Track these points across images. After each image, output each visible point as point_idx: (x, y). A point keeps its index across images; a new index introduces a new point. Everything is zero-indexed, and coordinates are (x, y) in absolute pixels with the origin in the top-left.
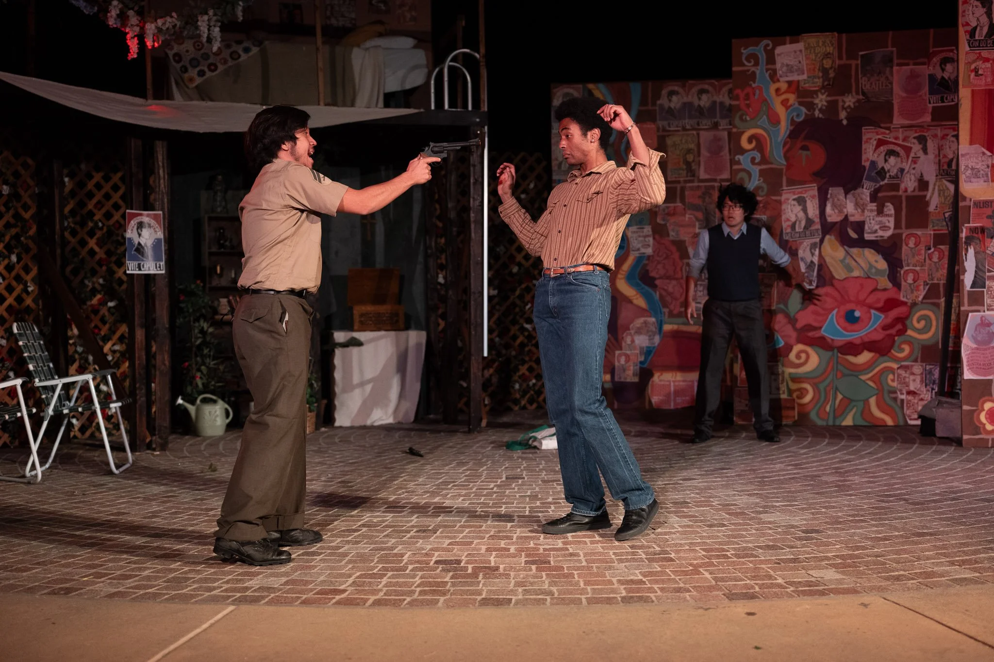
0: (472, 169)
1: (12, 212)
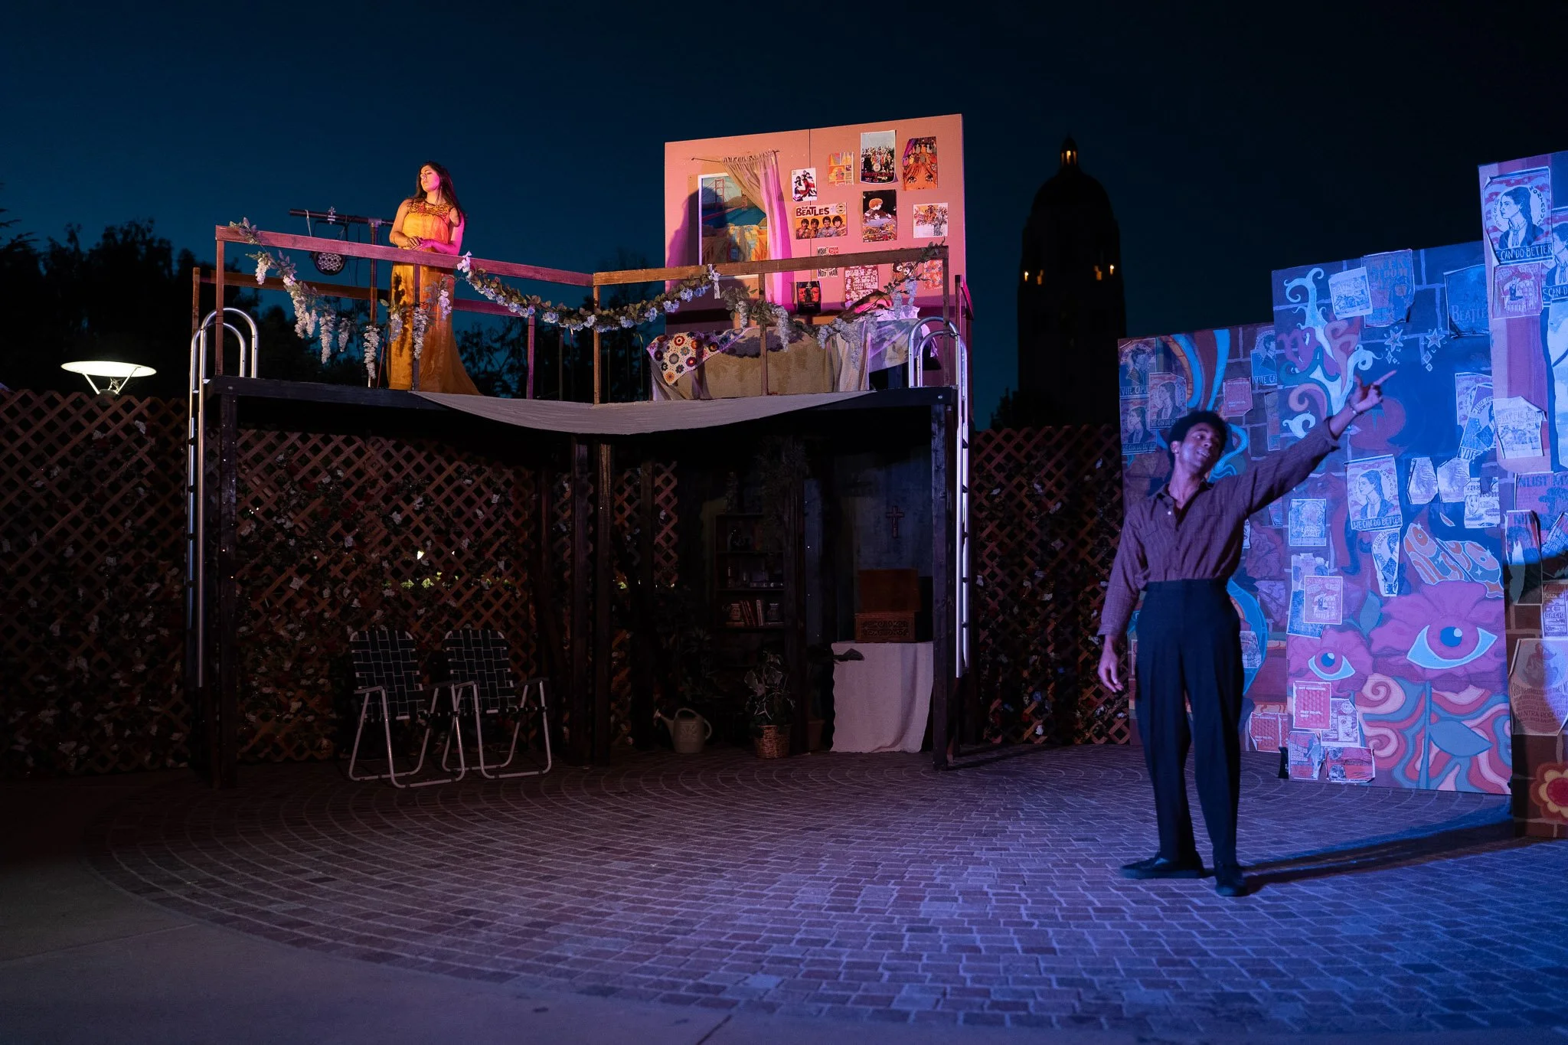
0: (933, 455)
1: (502, 520)
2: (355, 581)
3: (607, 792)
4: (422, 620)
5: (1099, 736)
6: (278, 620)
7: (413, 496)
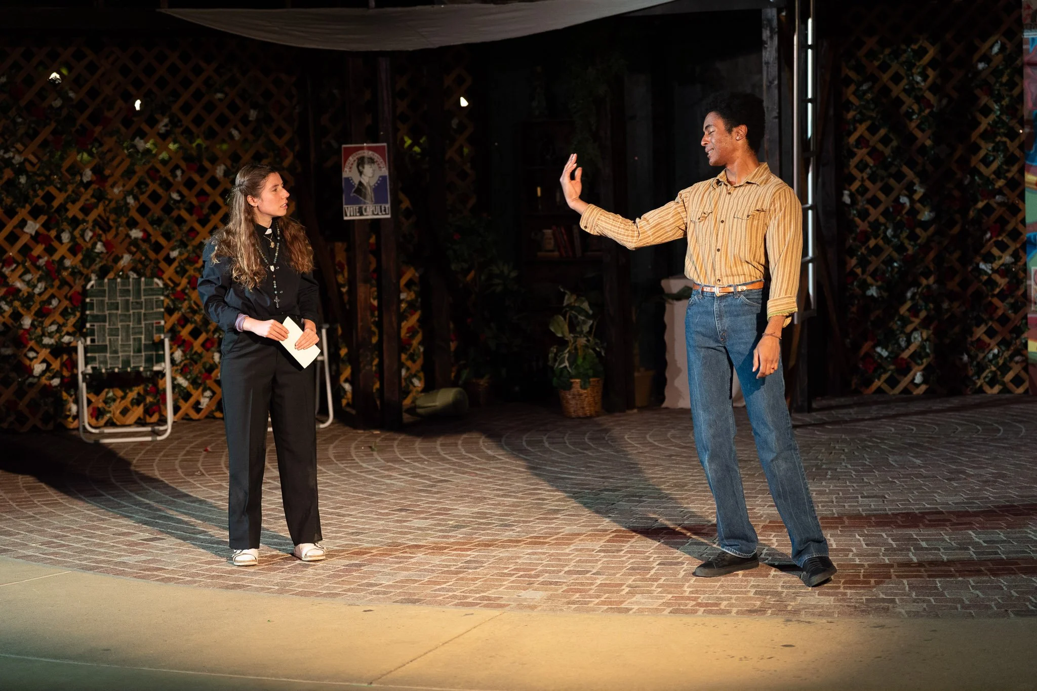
2: (96, 223)
3: (402, 458)
4: (176, 264)
5: (992, 383)
6: (13, 271)
7: (158, 116)
